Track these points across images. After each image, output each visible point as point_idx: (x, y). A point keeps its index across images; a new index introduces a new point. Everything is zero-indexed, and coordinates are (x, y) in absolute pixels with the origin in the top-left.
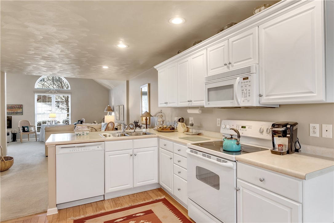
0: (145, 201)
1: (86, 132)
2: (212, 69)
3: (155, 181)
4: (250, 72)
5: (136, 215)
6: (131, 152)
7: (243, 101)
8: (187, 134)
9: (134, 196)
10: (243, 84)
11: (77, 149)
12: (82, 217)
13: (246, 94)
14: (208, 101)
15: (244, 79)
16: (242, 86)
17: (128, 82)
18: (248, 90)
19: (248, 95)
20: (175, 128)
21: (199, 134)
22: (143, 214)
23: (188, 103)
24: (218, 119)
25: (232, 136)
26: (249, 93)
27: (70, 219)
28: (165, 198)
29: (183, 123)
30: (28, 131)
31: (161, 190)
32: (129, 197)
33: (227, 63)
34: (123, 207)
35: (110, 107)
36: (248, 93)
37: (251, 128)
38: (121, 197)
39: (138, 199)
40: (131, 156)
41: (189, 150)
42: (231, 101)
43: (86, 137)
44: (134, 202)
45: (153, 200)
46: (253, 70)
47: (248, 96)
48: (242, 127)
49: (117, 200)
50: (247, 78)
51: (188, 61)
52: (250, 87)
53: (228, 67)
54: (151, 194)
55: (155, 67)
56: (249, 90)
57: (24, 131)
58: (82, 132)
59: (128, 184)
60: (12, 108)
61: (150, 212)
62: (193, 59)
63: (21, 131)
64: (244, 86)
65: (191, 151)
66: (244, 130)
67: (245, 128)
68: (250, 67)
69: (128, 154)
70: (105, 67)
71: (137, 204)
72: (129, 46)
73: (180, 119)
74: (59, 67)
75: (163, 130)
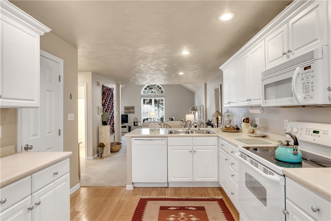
0: (202, 197)
1: (157, 128)
2: (270, 62)
3: (215, 179)
4: (313, 58)
5: (189, 208)
6: (190, 148)
7: (305, 98)
8: (250, 136)
9: (193, 190)
10: (304, 75)
11: (146, 141)
12: (147, 197)
13: (308, 88)
14: (265, 99)
15: (305, 69)
16: (303, 78)
17: (206, 84)
18: (310, 83)
19: (310, 89)
20: (240, 128)
21: (264, 137)
22: (195, 209)
23: (248, 102)
24: (285, 120)
25: (288, 142)
26: (312, 87)
27: (138, 196)
28: (222, 199)
29: (248, 124)
30: (137, 125)
31: (221, 189)
32: (189, 190)
33: (286, 52)
34: (180, 198)
35: (194, 107)
36: (310, 87)
37: (327, 134)
38: (182, 188)
39: (196, 193)
40: (191, 152)
41: (239, 153)
42: (290, 98)
43: (157, 132)
44: (191, 195)
45: (210, 198)
46: (318, 55)
47: (310, 91)
48: (314, 132)
49: (178, 190)
50: (310, 67)
51: (247, 57)
52: (313, 78)
53: (288, 57)
54: (210, 192)
55: (220, 68)
56: (312, 83)
57: (135, 125)
58: (154, 128)
59: (188, 178)
60: (128, 109)
61: (202, 209)
62: (251, 53)
63: (133, 125)
64: (305, 78)
65: (241, 156)
66: (316, 136)
67: (318, 133)
68: (313, 51)
69: (187, 150)
70: (181, 73)
71: (193, 198)
72: (191, 52)
73: (244, 120)
74: (149, 77)
75: (227, 130)
